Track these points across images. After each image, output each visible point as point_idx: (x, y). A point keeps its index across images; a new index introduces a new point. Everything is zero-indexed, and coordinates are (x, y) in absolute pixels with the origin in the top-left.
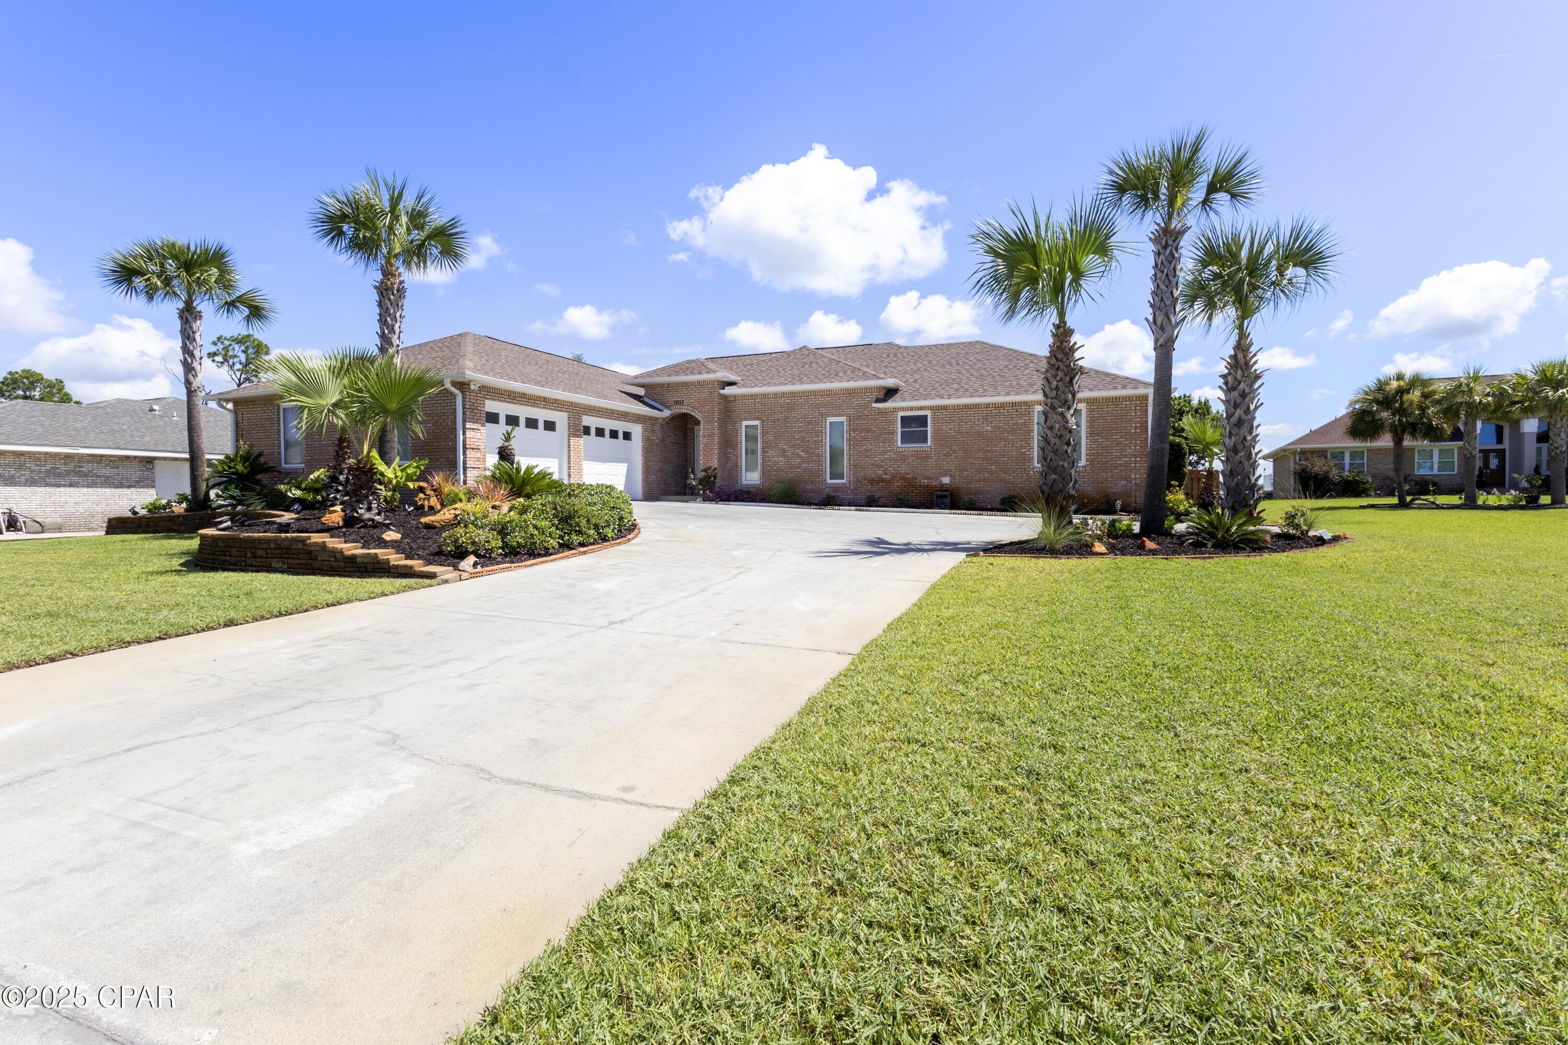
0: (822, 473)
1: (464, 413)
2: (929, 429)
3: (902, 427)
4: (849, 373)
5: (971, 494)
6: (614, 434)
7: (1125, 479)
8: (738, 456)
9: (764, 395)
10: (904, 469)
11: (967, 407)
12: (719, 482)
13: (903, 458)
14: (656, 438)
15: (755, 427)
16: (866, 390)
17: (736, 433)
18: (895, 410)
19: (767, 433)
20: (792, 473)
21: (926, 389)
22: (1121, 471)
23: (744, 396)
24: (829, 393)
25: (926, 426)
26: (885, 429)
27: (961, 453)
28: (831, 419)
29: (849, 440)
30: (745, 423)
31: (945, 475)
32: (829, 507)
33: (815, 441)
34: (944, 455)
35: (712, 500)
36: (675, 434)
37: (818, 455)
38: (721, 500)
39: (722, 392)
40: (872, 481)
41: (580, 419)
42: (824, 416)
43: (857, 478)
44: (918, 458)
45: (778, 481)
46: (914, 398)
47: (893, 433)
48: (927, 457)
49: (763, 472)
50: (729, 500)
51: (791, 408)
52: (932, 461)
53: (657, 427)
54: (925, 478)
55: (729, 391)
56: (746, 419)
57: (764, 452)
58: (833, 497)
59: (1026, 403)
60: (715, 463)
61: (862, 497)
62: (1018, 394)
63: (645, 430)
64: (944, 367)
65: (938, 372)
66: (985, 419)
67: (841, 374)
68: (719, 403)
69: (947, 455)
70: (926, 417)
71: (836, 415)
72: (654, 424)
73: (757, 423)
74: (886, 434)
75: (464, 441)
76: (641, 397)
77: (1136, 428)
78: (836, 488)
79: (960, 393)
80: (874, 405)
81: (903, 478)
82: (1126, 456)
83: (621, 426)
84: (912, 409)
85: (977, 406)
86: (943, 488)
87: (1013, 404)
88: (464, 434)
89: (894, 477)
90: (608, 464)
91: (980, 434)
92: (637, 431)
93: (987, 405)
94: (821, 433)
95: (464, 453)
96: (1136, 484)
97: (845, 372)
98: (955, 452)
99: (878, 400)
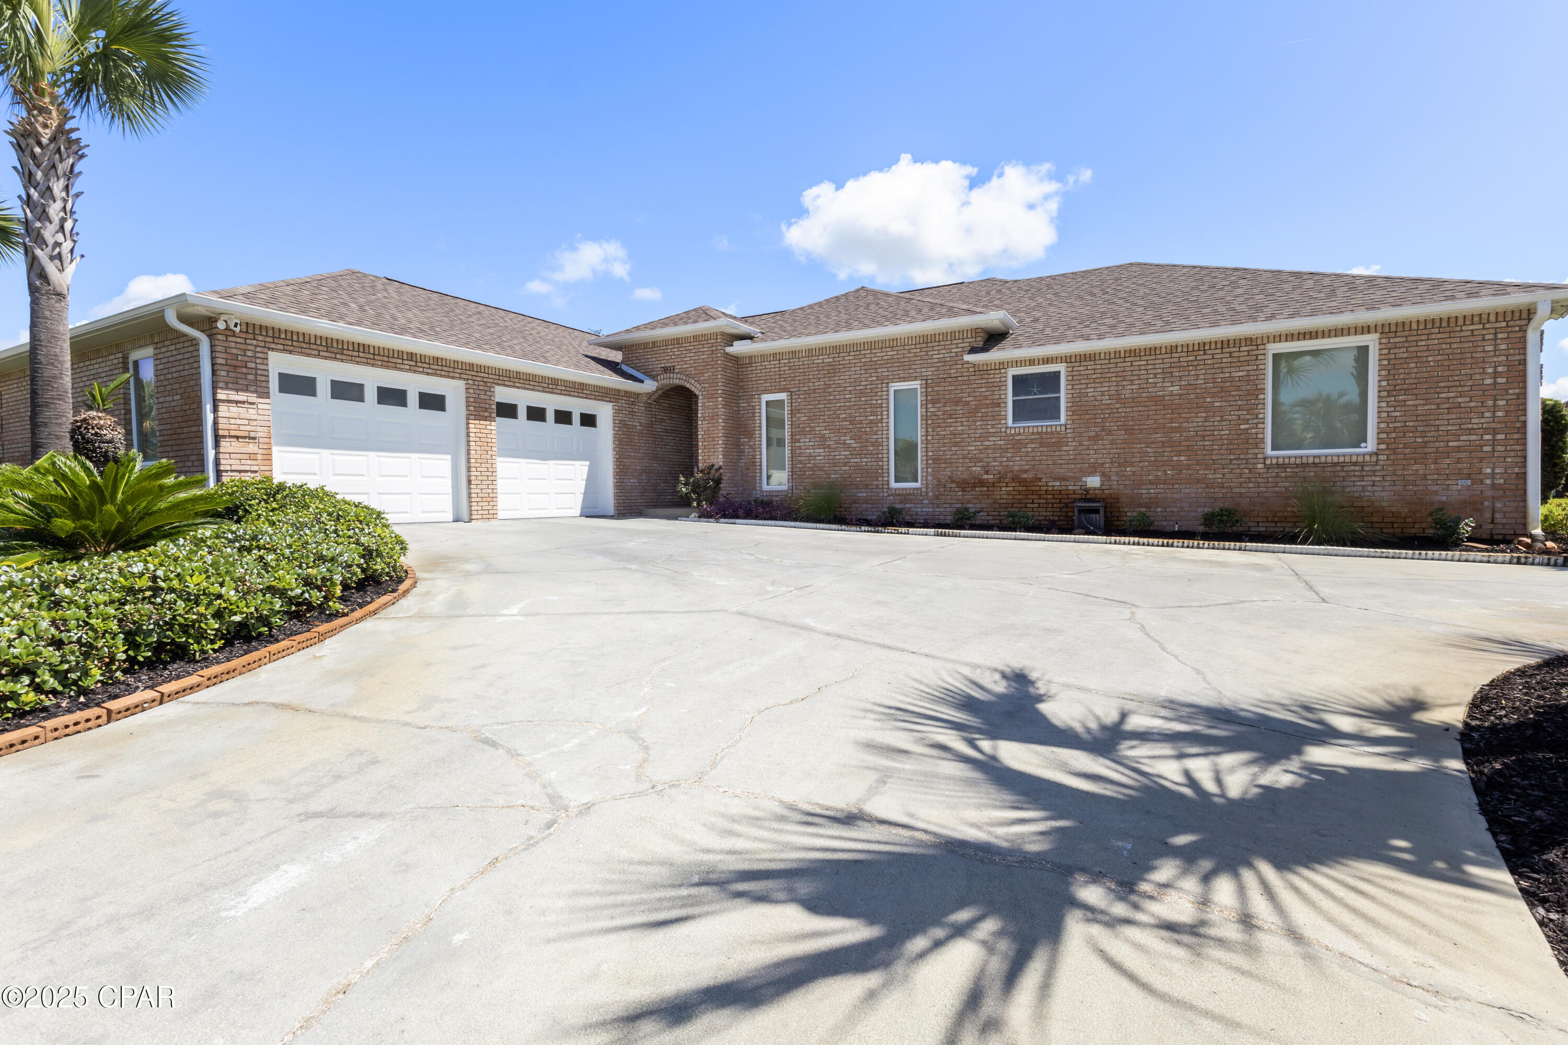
0: (879, 472)
1: (214, 372)
2: (1063, 395)
3: (1014, 395)
4: (925, 310)
5: (1140, 506)
6: (563, 417)
7: (1469, 476)
8: (755, 448)
9: (794, 353)
10: (1017, 464)
11: (1132, 353)
12: (725, 487)
13: (1016, 444)
14: (640, 421)
15: (780, 403)
16: (953, 335)
17: (753, 412)
18: (1003, 365)
19: (799, 411)
20: (836, 472)
21: (1055, 329)
22: (1459, 461)
23: (763, 357)
24: (892, 343)
25: (1059, 391)
26: (986, 397)
27: (1122, 435)
28: (895, 386)
29: (925, 418)
30: (766, 398)
31: (1092, 474)
32: (891, 529)
33: (872, 422)
34: (1090, 438)
35: (711, 517)
36: (671, 418)
37: (877, 444)
38: (725, 516)
39: (729, 350)
40: (964, 485)
41: (489, 391)
42: (885, 381)
43: (939, 481)
44: (1042, 444)
45: (816, 486)
46: (1035, 343)
47: (999, 404)
48: (1060, 444)
49: (793, 472)
50: (736, 516)
51: (833, 370)
52: (1069, 449)
53: (641, 407)
54: (1055, 479)
55: (739, 348)
56: (767, 391)
57: (793, 440)
58: (900, 511)
59: (1249, 340)
60: (719, 460)
61: (946, 512)
62: (1234, 323)
63: (617, 412)
64: (1082, 298)
65: (1073, 305)
66: (1168, 374)
67: (913, 313)
68: (725, 368)
69: (1096, 438)
70: (1057, 375)
71: (904, 379)
72: (633, 403)
73: (783, 396)
74: (987, 406)
75: (215, 423)
76: (617, 364)
77: (1496, 374)
78: (905, 496)
79: (1120, 330)
80: (968, 358)
81: (1016, 479)
82: (1470, 431)
83: (577, 406)
84: (1032, 362)
85: (1152, 351)
86: (1087, 496)
87: (1224, 344)
88: (215, 409)
89: (1001, 478)
90: (551, 463)
91: (1157, 400)
92: (605, 412)
93: (1173, 349)
94: (881, 408)
95: (217, 445)
96: (1493, 486)
97: (920, 311)
98: (1110, 433)
99: (973, 350)
